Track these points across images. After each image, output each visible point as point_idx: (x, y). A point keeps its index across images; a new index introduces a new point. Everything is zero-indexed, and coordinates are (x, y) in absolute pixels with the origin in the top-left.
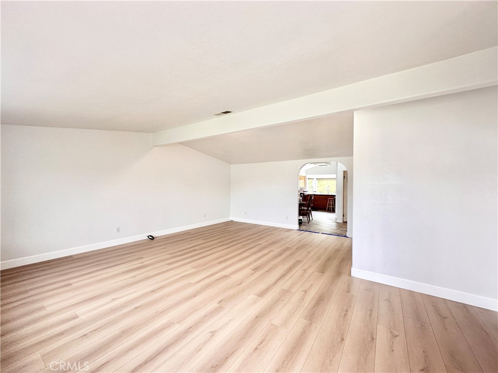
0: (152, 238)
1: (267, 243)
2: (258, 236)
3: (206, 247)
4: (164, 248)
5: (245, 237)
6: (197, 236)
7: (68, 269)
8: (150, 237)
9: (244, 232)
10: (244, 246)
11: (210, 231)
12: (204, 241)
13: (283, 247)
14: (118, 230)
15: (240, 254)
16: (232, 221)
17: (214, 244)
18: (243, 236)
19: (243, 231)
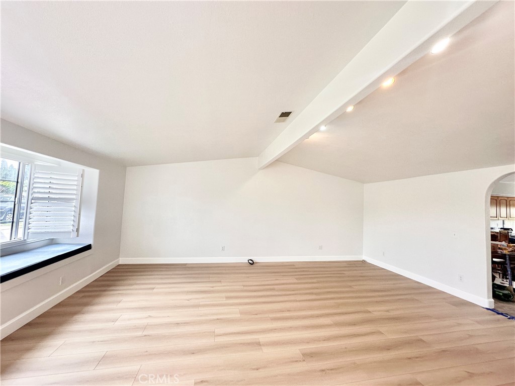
0: (252, 263)
1: (388, 313)
2: (380, 296)
3: (288, 290)
4: (248, 277)
5: (357, 291)
6: (299, 271)
7: (172, 275)
8: (250, 261)
9: (365, 283)
10: (338, 306)
11: (316, 269)
12: (296, 281)
13: (412, 335)
14: (223, 249)
15: (318, 316)
16: (364, 262)
17: (300, 289)
18: (356, 288)
19: (366, 280)
